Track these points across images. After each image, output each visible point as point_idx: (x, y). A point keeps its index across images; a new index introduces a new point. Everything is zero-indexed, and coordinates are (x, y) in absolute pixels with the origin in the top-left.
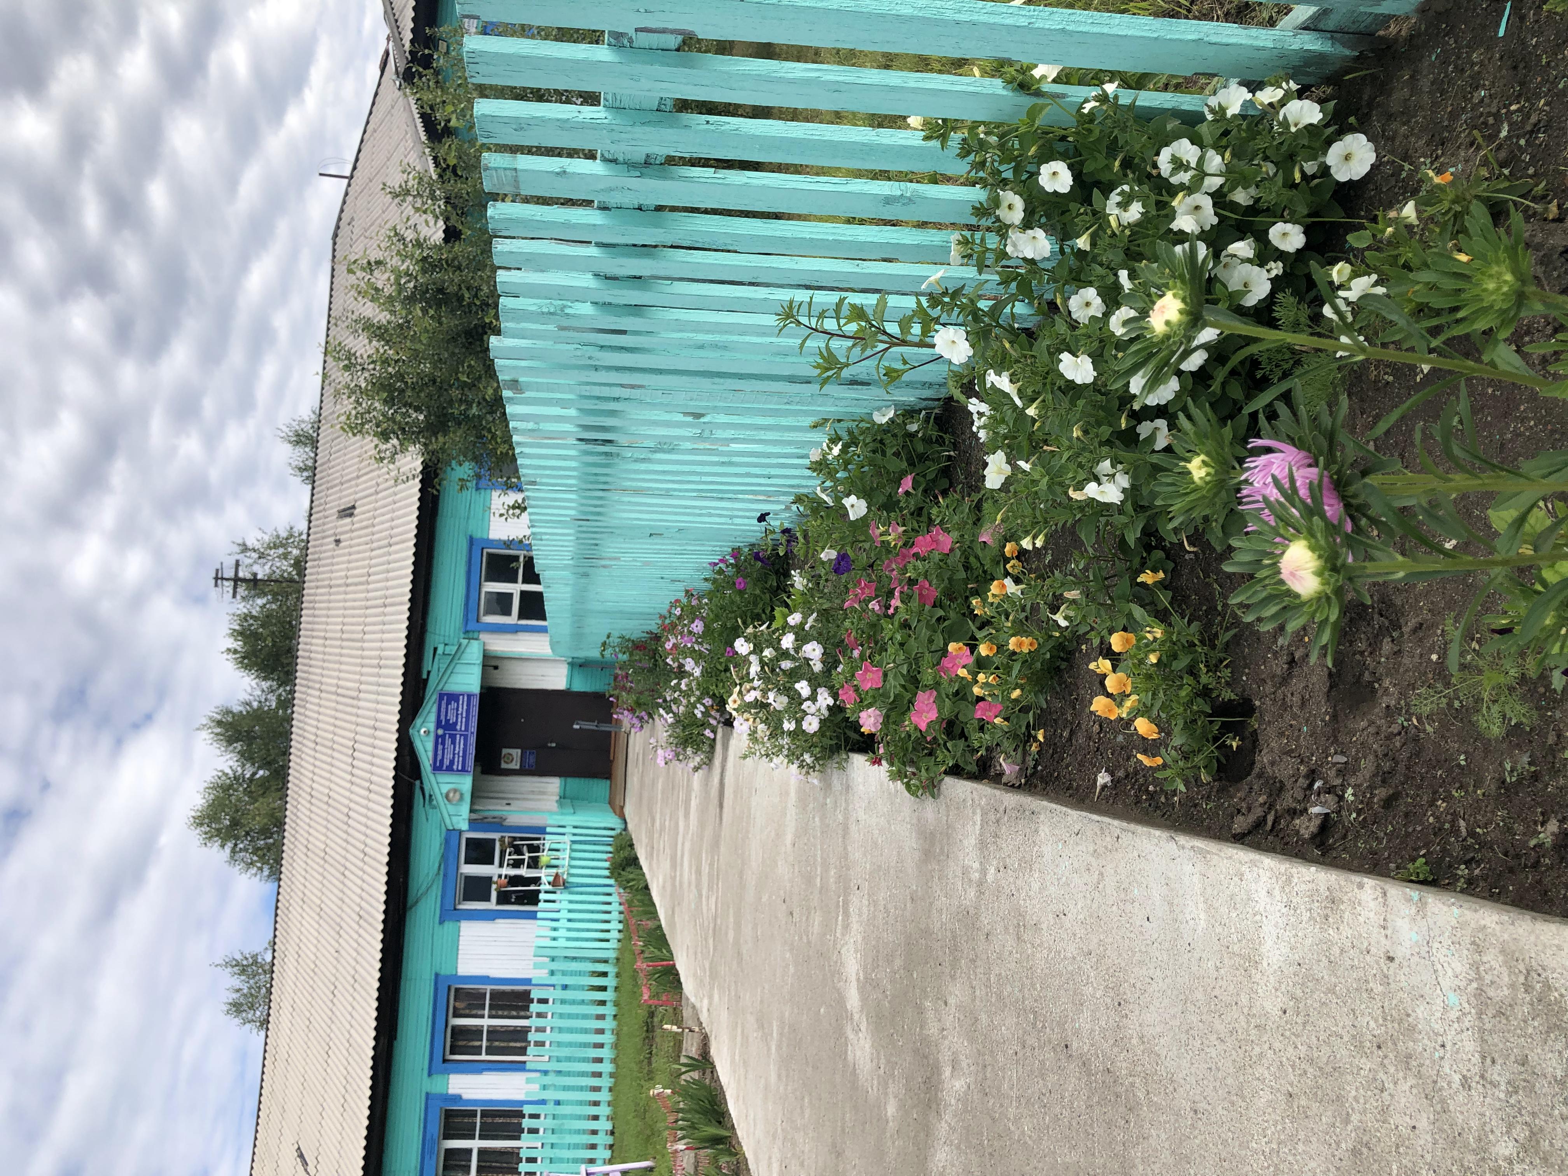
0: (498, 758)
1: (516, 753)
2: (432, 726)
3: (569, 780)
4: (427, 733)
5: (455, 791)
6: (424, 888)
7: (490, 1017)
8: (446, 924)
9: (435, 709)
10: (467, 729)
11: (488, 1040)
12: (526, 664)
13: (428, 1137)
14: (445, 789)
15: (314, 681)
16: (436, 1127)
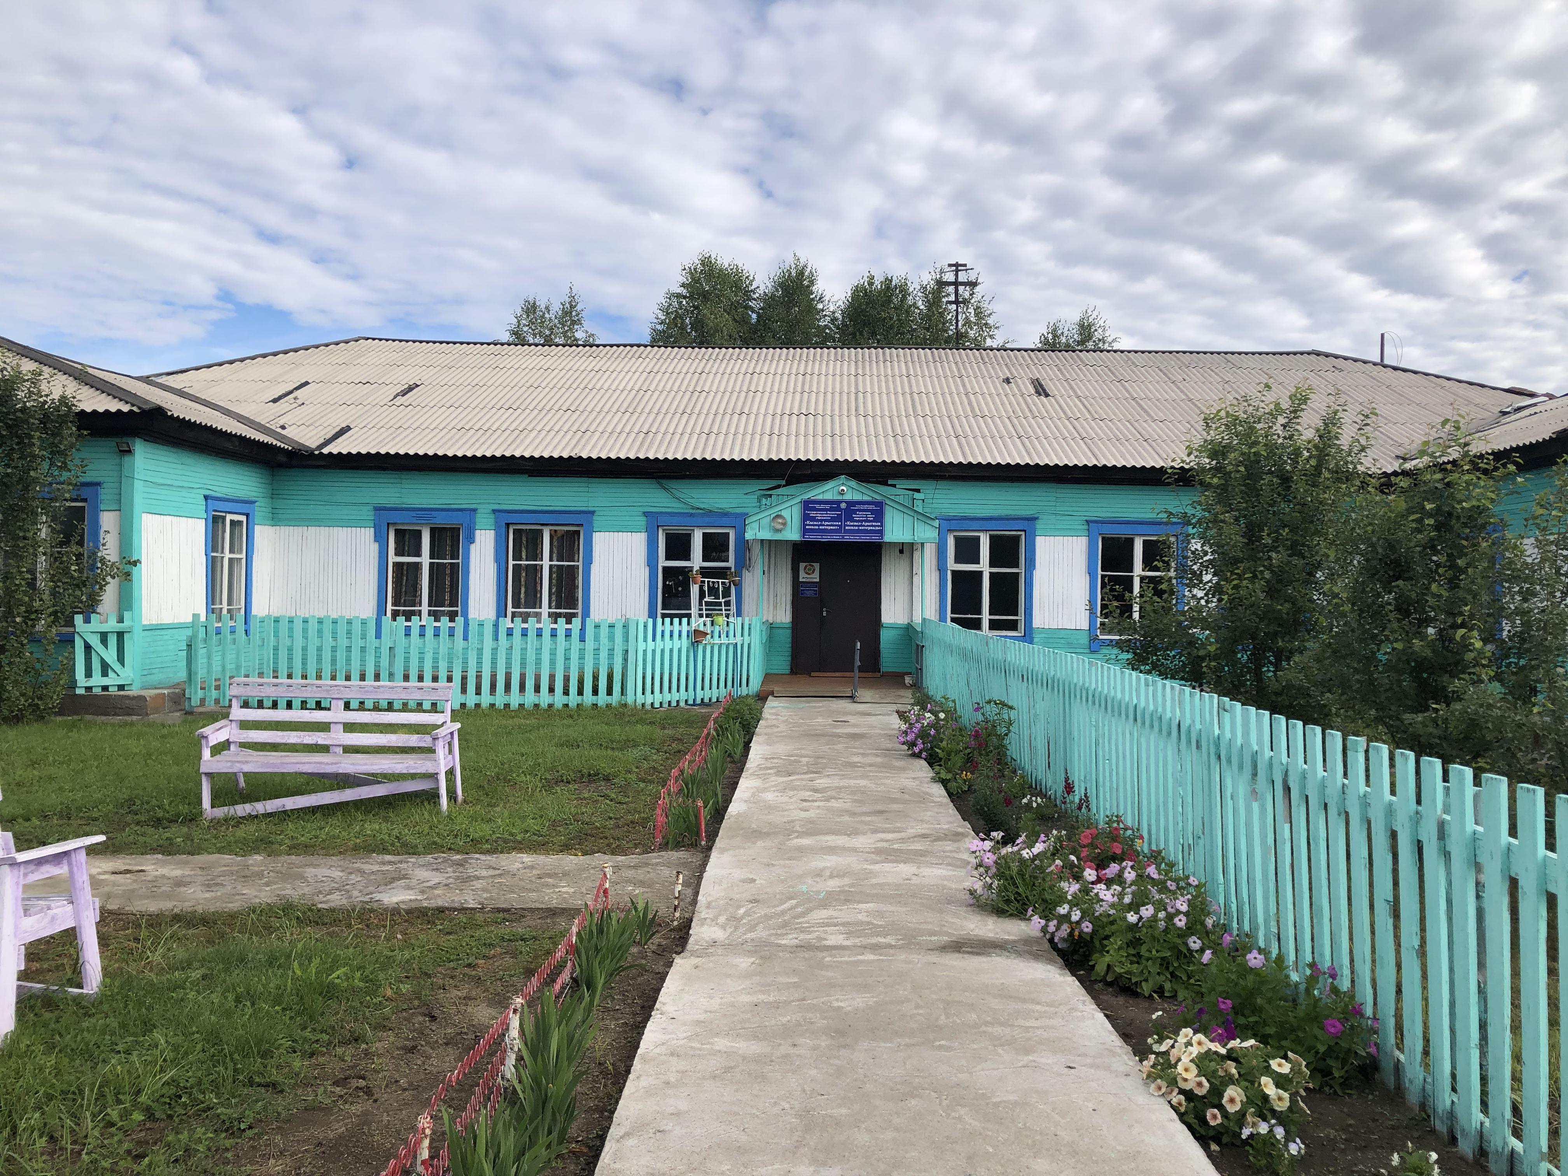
0: (810, 559)
1: (815, 577)
2: (848, 497)
3: (789, 632)
4: (842, 493)
5: (784, 524)
6: (678, 495)
7: (551, 566)
8: (644, 519)
9: (866, 498)
10: (846, 531)
11: (527, 566)
12: (907, 582)
13: (434, 514)
14: (786, 514)
15: (864, 368)
16: (442, 520)
